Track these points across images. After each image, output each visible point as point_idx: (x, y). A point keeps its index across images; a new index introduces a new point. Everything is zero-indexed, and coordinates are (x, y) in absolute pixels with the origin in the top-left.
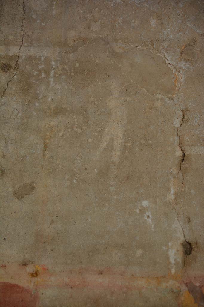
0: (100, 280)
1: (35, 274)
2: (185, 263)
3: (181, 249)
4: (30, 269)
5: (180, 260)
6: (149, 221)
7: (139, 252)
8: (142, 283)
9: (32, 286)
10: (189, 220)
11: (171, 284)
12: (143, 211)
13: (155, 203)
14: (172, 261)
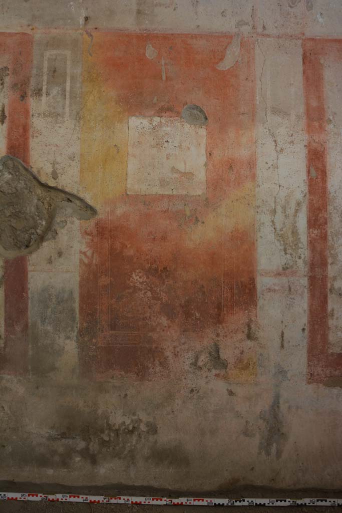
0: (55, 31)
1: (33, 29)
2: (85, 24)
3: (84, 19)
4: (31, 27)
5: (83, 23)
6: (73, 9)
7: (69, 21)
8: (70, 31)
9: (31, 33)
10: (87, 9)
11: (80, 31)
12: (71, 6)
13: (75, 3)
14: (81, 23)
